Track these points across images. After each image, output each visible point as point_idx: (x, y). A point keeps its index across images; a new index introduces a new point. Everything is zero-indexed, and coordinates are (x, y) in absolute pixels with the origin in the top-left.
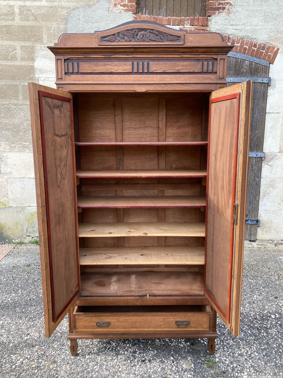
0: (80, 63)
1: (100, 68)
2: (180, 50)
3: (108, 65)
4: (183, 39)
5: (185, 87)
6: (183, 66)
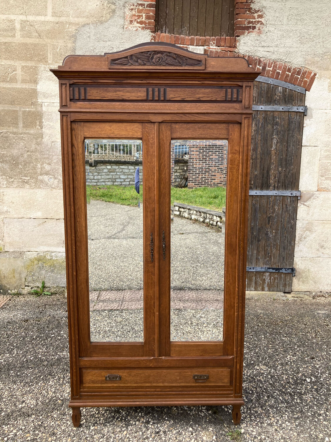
0: (88, 89)
1: (110, 94)
2: (201, 76)
3: (119, 91)
4: (204, 63)
5: (206, 117)
6: (204, 93)
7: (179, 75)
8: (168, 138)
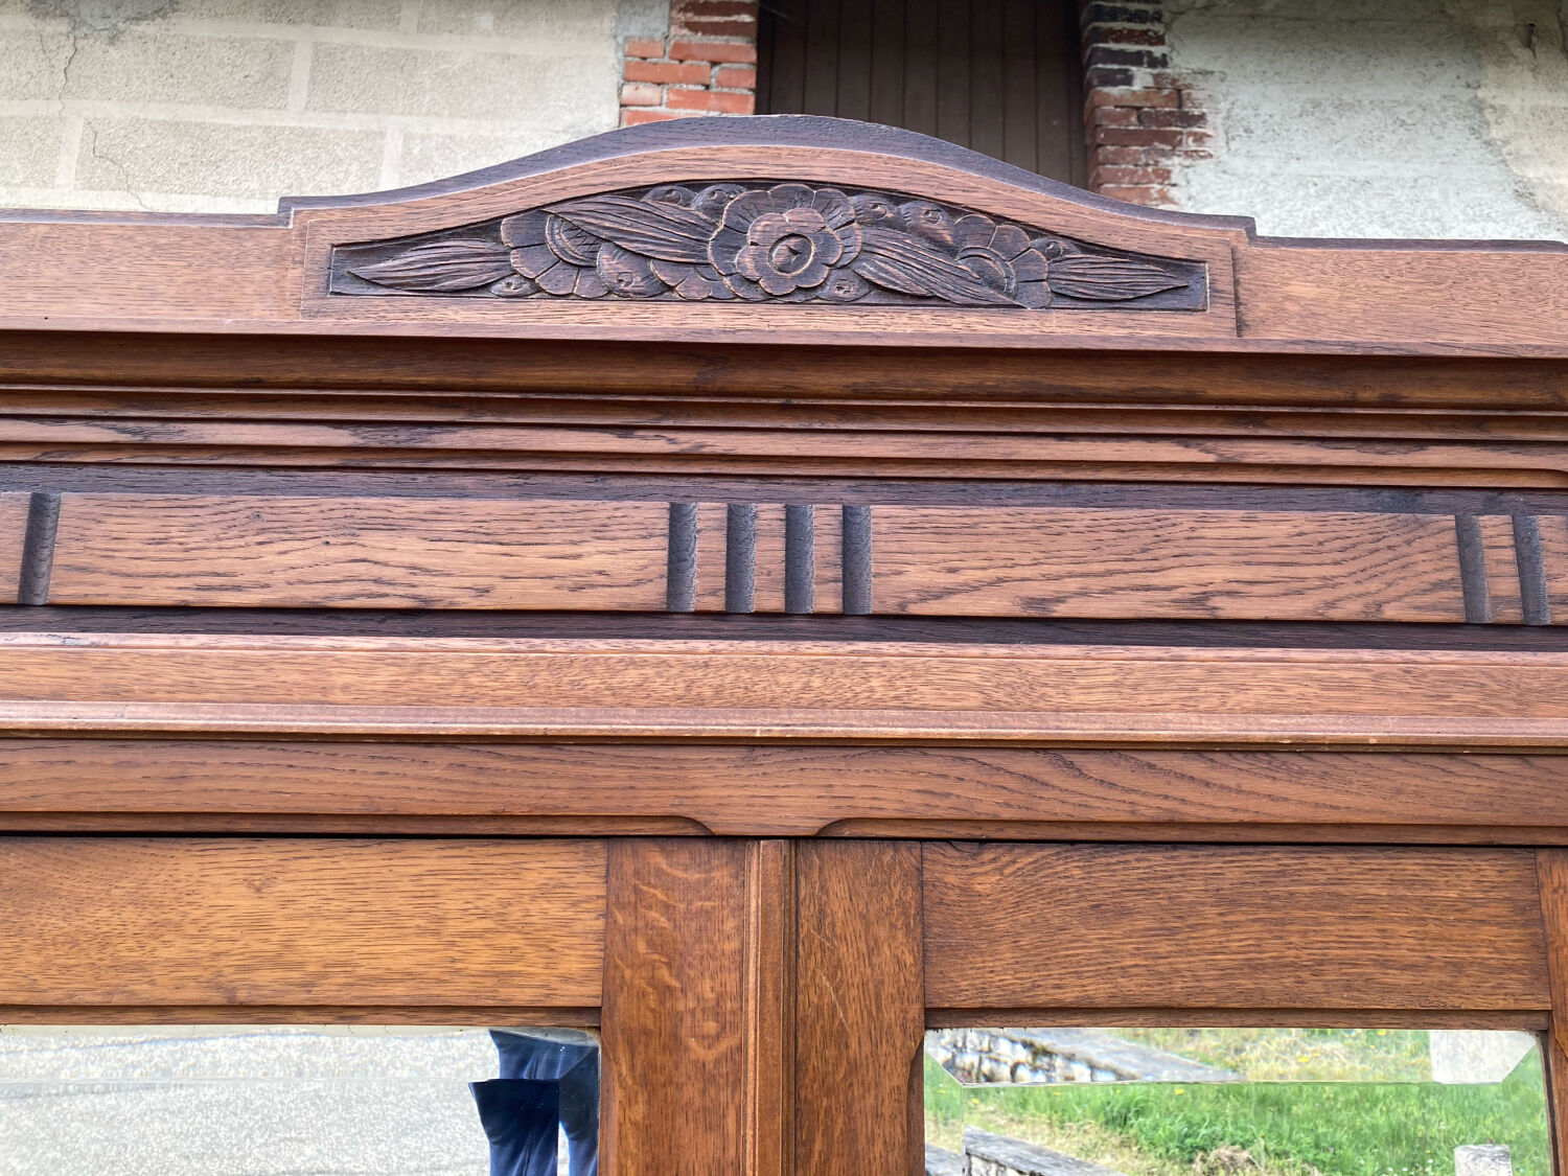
0: (72, 505)
1: (292, 559)
2: (1213, 392)
4: (1225, 283)
5: (1292, 790)
7: (991, 377)
8: (890, 1015)
